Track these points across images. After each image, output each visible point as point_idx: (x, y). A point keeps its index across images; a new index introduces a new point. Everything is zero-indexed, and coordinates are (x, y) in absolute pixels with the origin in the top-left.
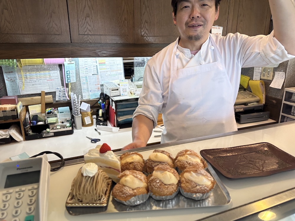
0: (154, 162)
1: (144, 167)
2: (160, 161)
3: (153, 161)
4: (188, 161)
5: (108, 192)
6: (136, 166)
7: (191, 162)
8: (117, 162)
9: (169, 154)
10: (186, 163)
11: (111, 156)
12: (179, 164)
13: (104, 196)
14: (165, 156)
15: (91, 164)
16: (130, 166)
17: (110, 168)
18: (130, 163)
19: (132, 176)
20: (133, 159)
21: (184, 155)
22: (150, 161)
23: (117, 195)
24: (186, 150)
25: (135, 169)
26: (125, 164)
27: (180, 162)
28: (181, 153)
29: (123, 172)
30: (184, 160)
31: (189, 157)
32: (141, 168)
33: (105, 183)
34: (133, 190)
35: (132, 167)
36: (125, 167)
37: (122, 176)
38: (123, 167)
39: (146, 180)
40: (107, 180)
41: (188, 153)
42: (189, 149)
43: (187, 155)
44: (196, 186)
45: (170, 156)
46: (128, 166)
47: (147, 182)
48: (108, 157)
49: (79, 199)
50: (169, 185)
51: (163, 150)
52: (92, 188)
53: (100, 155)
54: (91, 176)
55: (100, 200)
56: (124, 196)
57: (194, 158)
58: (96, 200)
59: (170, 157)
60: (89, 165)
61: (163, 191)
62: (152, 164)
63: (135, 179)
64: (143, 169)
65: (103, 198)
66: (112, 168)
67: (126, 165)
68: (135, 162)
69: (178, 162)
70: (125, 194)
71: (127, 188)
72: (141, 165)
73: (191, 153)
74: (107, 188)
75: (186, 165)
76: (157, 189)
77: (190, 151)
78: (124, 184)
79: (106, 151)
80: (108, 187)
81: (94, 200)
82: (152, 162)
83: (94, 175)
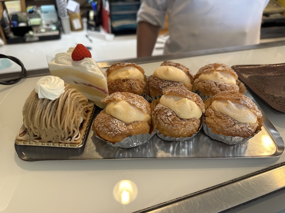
0: (163, 81)
1: (145, 87)
2: (173, 80)
3: (160, 79)
4: (217, 81)
5: (86, 125)
6: (134, 86)
7: (223, 83)
8: (102, 77)
9: (188, 69)
10: (215, 85)
11: (90, 66)
12: (201, 85)
13: (77, 132)
14: (181, 71)
15: (51, 79)
16: (122, 85)
17: (90, 85)
18: (124, 81)
19: (127, 103)
20: (128, 74)
21: (212, 71)
22: (156, 78)
23: (100, 131)
24: (215, 64)
25: (131, 90)
26: (116, 80)
27: (205, 82)
28: (207, 69)
29: (112, 95)
30: (211, 79)
31: (220, 75)
32: (140, 88)
33: (80, 110)
34: (127, 124)
35: (126, 87)
36: (115, 86)
37: (110, 101)
38: (113, 87)
39: (149, 109)
40: (84, 105)
41: (220, 69)
42: (220, 63)
43: (218, 72)
44: (234, 125)
45: (188, 72)
46: (120, 85)
47: (150, 113)
48: (86, 68)
49: (36, 134)
50: (188, 120)
51: (178, 63)
52: (55, 119)
53: (73, 64)
54: (53, 99)
55: (71, 138)
56: (111, 134)
57: (228, 78)
58: (64, 138)
59: (188, 74)
60: (47, 80)
61: (178, 130)
62: (159, 84)
63: (132, 108)
64: (145, 91)
65: (75, 136)
66: (94, 86)
67: (117, 82)
68: (131, 79)
69: (200, 83)
70: (114, 132)
71: (117, 121)
72: (141, 85)
73: (223, 69)
74: (85, 119)
75: (214, 88)
76: (167, 126)
77: (223, 67)
78: (113, 114)
79: (83, 58)
80: (86, 116)
81: (60, 138)
82: (159, 81)
83: (57, 97)
